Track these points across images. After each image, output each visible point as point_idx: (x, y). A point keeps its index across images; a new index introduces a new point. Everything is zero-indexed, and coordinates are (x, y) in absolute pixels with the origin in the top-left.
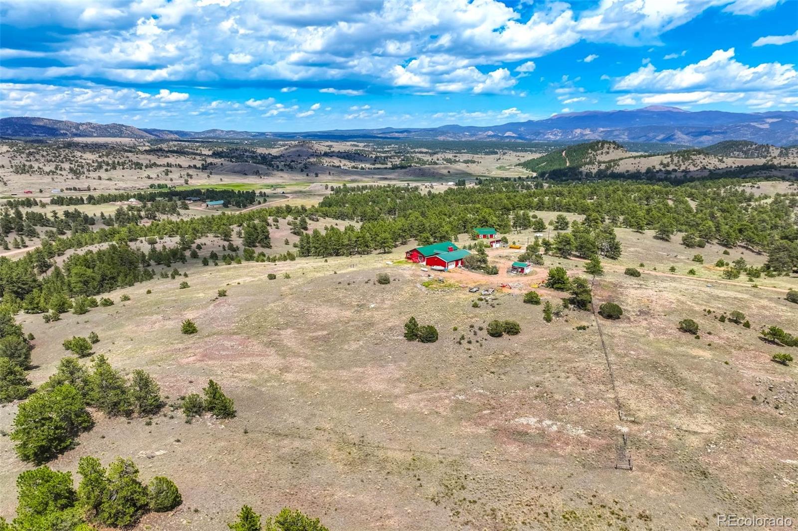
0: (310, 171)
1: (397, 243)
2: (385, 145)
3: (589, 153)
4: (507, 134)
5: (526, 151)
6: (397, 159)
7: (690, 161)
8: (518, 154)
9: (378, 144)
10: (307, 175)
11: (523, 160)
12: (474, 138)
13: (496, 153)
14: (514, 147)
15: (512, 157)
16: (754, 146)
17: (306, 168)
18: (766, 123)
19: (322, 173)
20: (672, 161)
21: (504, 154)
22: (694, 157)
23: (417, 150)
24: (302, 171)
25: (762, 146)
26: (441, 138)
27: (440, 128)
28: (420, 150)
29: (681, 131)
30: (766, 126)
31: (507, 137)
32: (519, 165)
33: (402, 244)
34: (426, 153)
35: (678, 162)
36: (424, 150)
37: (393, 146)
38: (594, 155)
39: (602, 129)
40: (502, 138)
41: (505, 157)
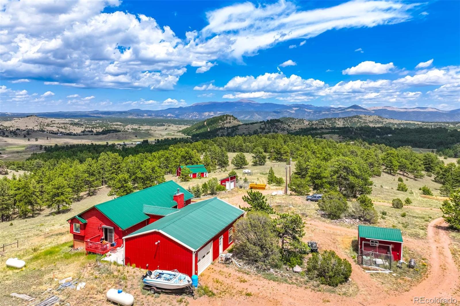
0: (32, 137)
1: (81, 194)
2: (93, 120)
3: (219, 123)
4: (169, 115)
5: (181, 124)
6: (100, 129)
7: (275, 126)
8: (177, 126)
9: (88, 120)
10: (29, 140)
11: (181, 129)
12: (150, 117)
13: (164, 125)
14: (174, 122)
15: (174, 128)
16: (297, 120)
17: (28, 134)
18: (293, 110)
19: (40, 138)
20: (266, 126)
21: (169, 126)
22: (276, 124)
23: (114, 123)
24: (25, 137)
25: (300, 120)
26: (130, 117)
27: (128, 111)
28: (116, 123)
29: (257, 114)
30: (293, 112)
31: (169, 117)
32: (180, 132)
33: (89, 195)
34: (120, 125)
35: (269, 127)
36: (119, 123)
37: (98, 121)
38: (223, 124)
39: (219, 112)
40: (166, 117)
41: (170, 127)
